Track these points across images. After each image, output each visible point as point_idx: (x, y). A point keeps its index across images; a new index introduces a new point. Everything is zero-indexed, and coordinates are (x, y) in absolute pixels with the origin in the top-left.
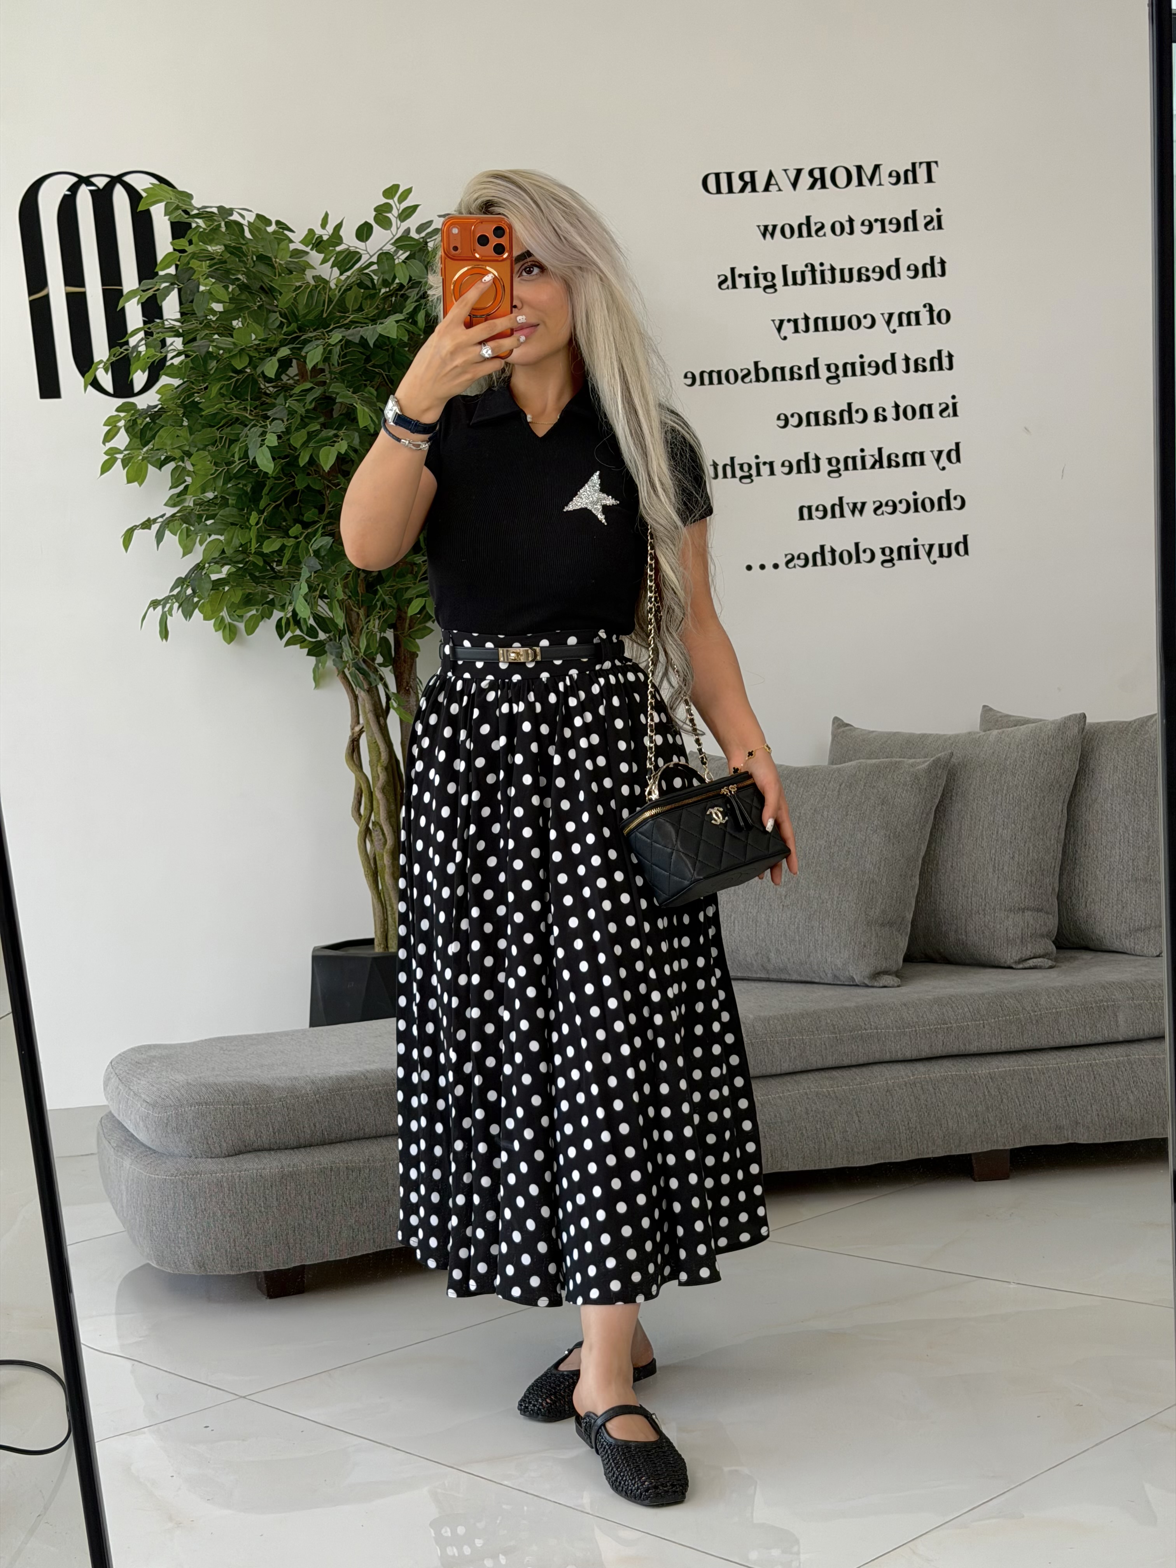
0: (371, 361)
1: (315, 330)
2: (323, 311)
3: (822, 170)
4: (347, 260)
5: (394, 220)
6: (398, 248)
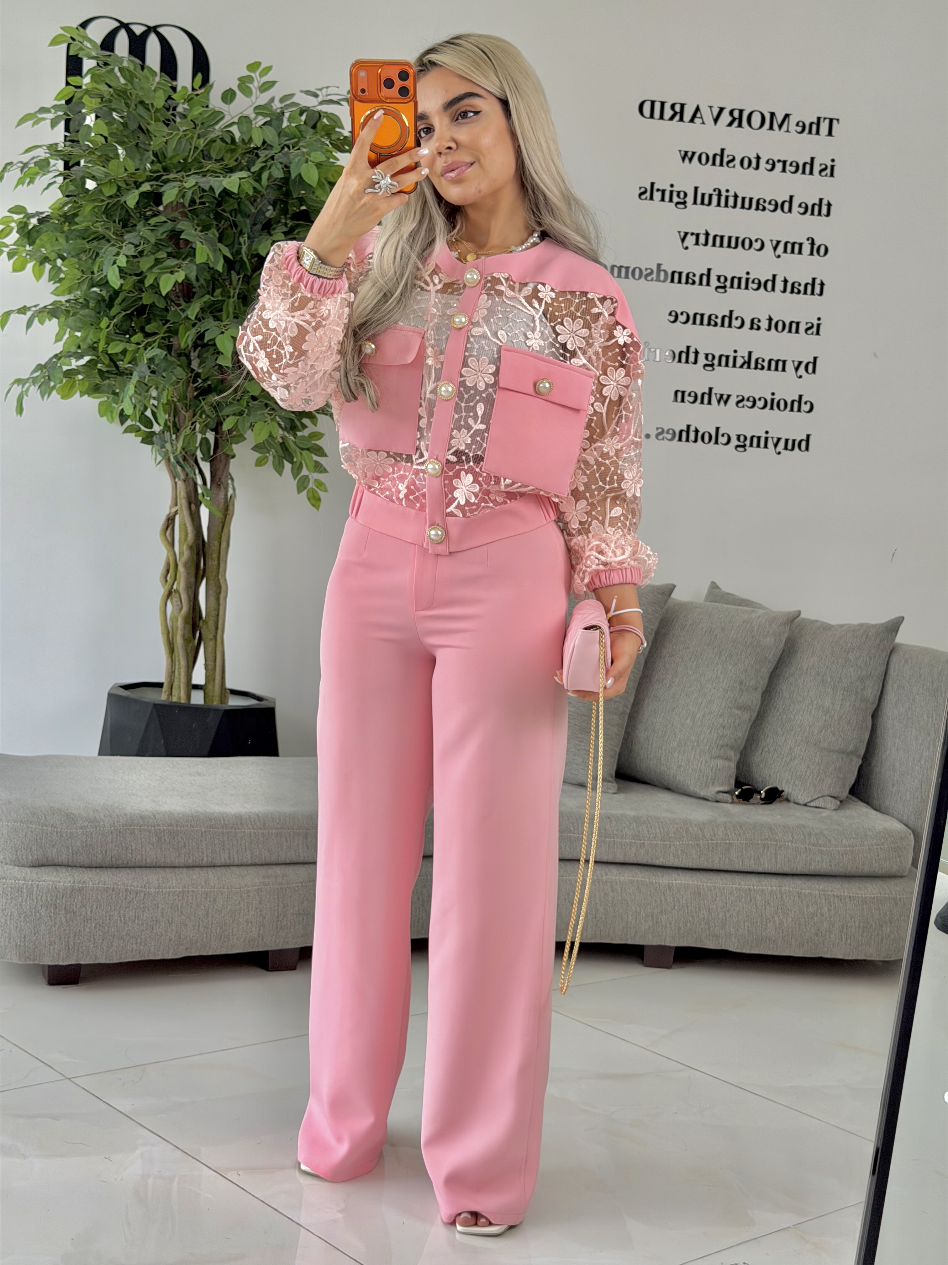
0: (221, 206)
1: (177, 172)
2: (188, 156)
3: (741, 112)
4: (211, 118)
5: (254, 90)
6: (257, 114)
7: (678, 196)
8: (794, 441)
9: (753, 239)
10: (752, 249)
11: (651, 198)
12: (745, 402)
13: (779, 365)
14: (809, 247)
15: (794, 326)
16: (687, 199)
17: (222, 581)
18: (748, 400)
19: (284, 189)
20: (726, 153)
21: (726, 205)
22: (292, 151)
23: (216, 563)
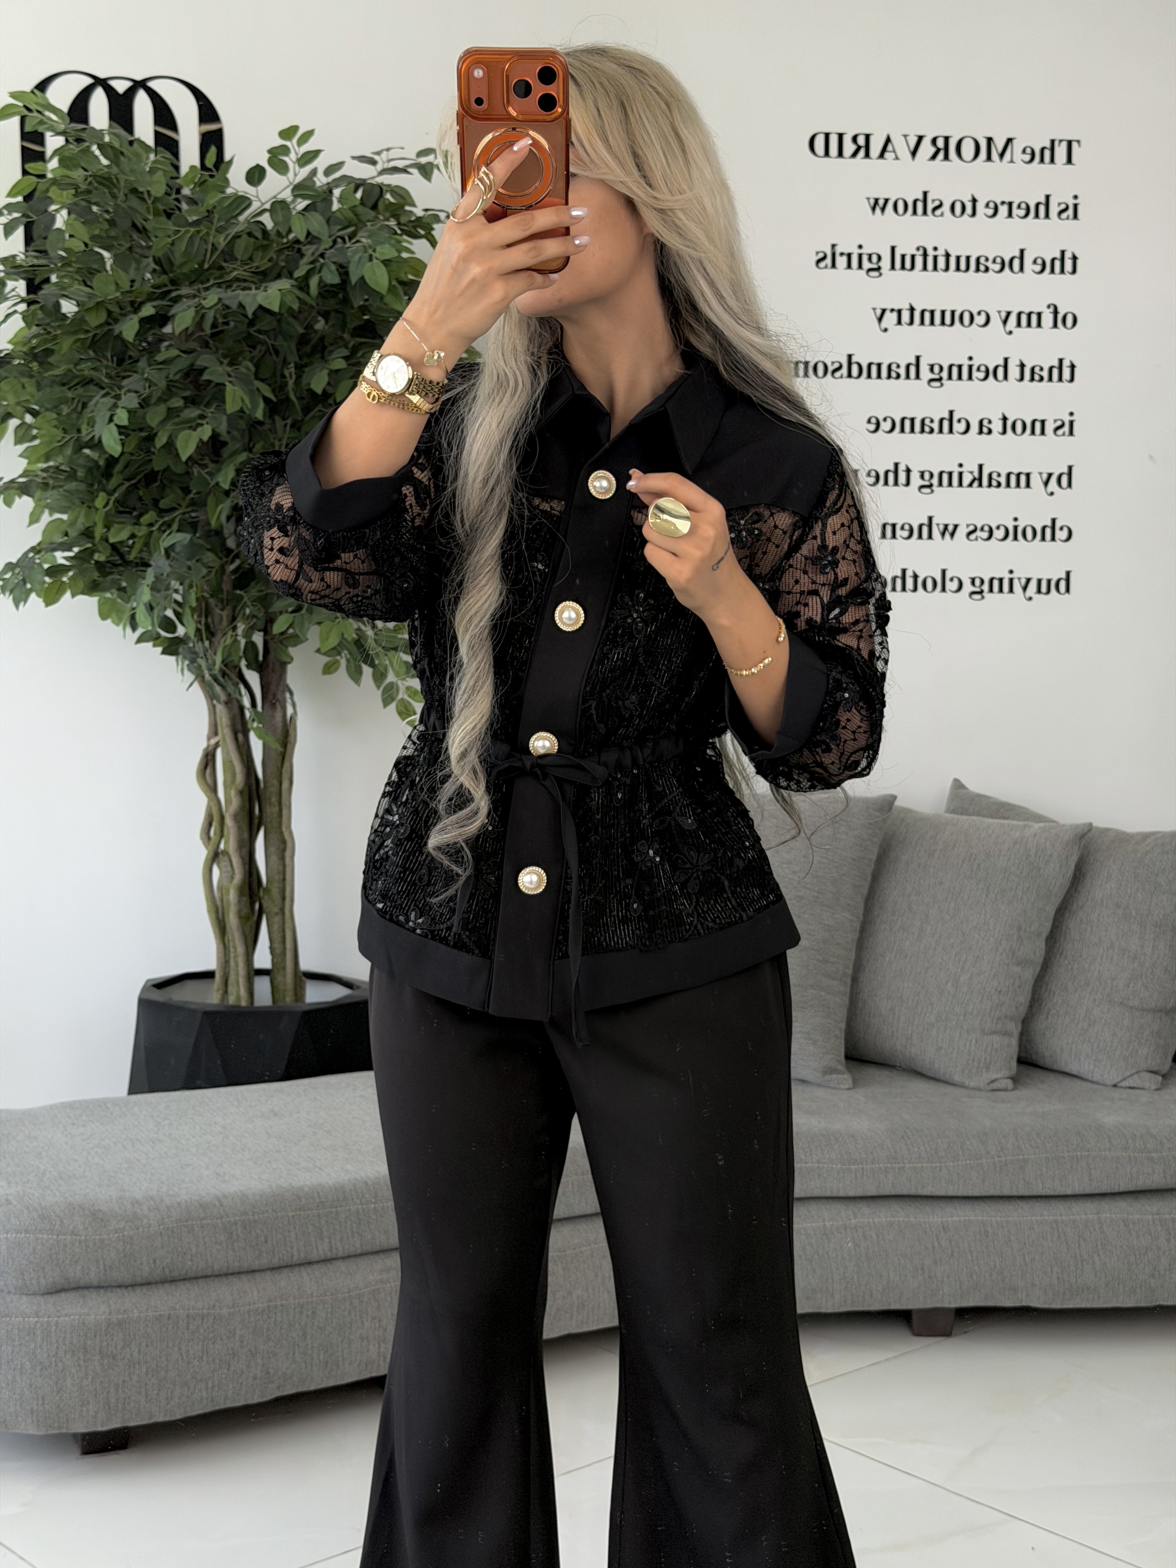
0: (254, 326)
1: (191, 285)
2: (203, 261)
3: (947, 139)
4: (234, 206)
5: (291, 165)
6: (296, 197)
7: (870, 259)
8: (1049, 581)
9: (975, 313)
10: (974, 325)
11: (834, 265)
12: (978, 533)
13: (1022, 480)
14: (1051, 316)
15: (1038, 426)
16: (881, 264)
17: (286, 835)
18: (982, 529)
19: (341, 296)
20: (930, 198)
21: (935, 268)
22: (348, 245)
23: (276, 809)
